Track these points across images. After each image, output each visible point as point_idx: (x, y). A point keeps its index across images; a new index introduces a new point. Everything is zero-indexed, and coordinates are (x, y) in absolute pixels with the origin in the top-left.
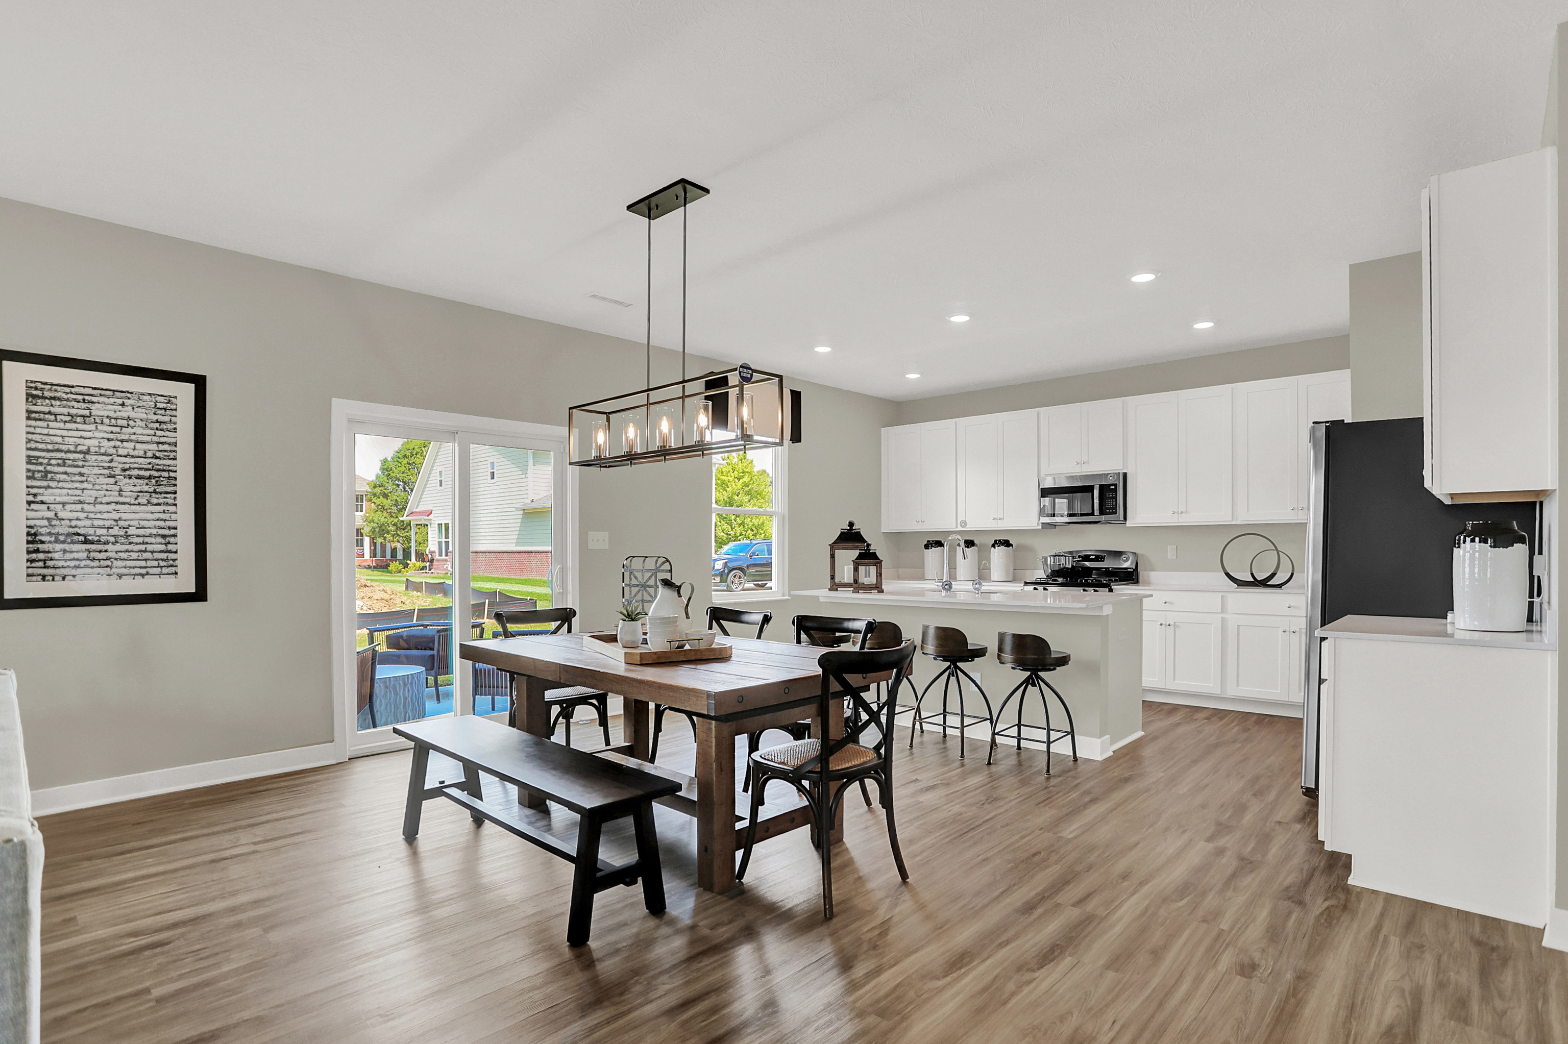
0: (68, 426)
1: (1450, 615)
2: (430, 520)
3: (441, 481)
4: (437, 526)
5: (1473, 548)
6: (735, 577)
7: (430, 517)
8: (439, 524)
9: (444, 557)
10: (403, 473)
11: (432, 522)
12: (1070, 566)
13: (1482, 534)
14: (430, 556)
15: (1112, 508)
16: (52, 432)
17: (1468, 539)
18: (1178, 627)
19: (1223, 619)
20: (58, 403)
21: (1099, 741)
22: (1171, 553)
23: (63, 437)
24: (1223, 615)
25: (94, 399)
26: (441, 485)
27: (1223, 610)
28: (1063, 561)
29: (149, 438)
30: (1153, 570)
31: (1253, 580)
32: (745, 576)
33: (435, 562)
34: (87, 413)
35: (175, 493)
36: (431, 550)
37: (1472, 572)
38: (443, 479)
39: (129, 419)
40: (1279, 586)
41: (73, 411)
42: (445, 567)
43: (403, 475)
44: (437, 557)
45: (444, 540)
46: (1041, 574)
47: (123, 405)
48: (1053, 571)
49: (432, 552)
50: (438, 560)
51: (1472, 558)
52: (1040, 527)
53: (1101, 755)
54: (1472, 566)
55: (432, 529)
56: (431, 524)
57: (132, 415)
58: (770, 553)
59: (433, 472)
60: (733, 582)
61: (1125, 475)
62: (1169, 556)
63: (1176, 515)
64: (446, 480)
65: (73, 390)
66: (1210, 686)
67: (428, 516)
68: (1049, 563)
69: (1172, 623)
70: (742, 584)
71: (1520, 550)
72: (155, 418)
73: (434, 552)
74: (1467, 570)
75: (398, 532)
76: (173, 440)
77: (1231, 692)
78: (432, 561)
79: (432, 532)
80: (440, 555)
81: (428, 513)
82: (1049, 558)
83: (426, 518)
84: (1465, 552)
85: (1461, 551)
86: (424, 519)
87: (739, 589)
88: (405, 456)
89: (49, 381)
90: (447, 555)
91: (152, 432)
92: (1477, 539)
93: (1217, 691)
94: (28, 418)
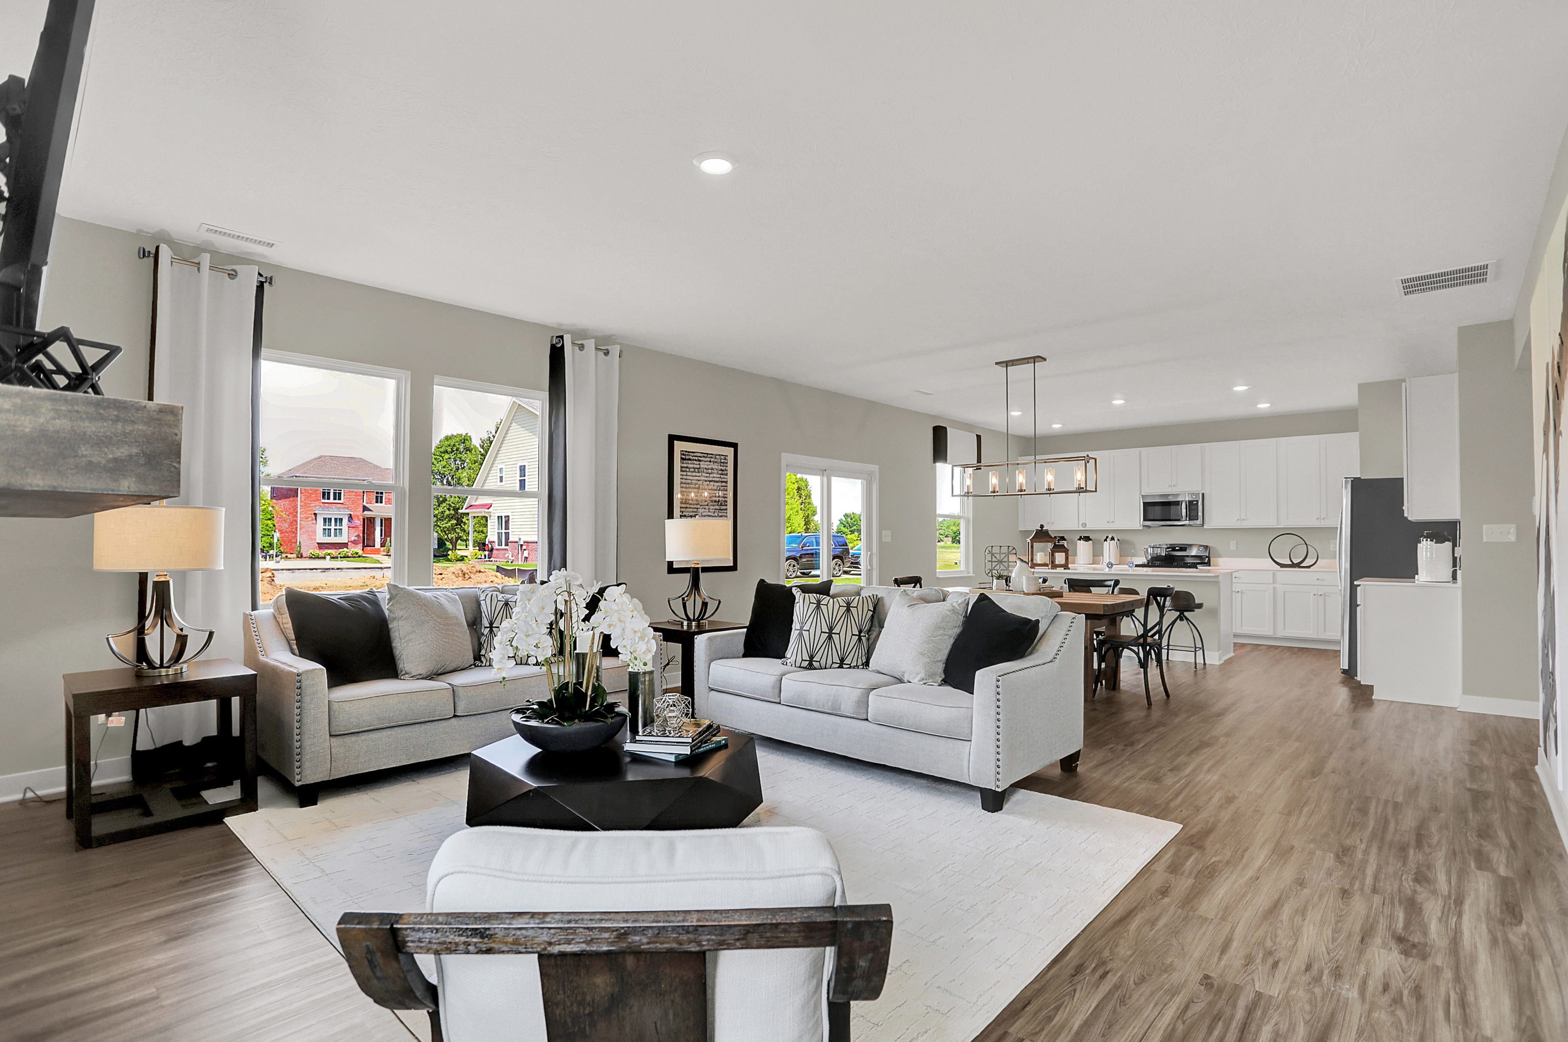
0: (694, 474)
1: (1416, 576)
2: (491, 512)
3: (501, 478)
4: (496, 518)
5: (1427, 543)
6: (790, 565)
7: (490, 510)
8: (498, 517)
9: (503, 547)
10: (444, 467)
11: (492, 514)
12: (1164, 555)
13: (1430, 537)
14: (490, 546)
15: (1195, 516)
16: (688, 477)
17: (1425, 539)
18: (1244, 593)
19: (1274, 587)
20: (690, 462)
21: (1218, 653)
22: (1233, 546)
23: (691, 480)
24: (1274, 585)
25: (701, 459)
26: (501, 481)
27: (1274, 583)
28: (1159, 551)
29: (718, 479)
30: (1220, 557)
31: (1291, 563)
32: (798, 564)
33: (494, 552)
34: (698, 466)
35: (726, 510)
36: (491, 540)
37: (1426, 555)
38: (503, 475)
39: (712, 469)
40: (1309, 567)
41: (695, 466)
42: (506, 556)
43: (444, 469)
44: (496, 546)
45: (504, 531)
46: (1143, 560)
47: (710, 461)
48: (1152, 558)
49: (491, 542)
50: (498, 550)
51: (1426, 548)
52: (1141, 528)
53: (1219, 661)
54: (1426, 552)
55: (492, 521)
56: (490, 516)
57: (714, 467)
58: (818, 544)
59: (493, 468)
60: (788, 570)
61: (1203, 494)
62: (1231, 548)
63: (1239, 521)
64: (507, 476)
65: (695, 454)
66: (1267, 631)
67: (488, 509)
68: (1149, 552)
69: (1240, 591)
70: (796, 572)
71: (1448, 545)
72: (720, 468)
73: (494, 542)
74: (1424, 553)
75: (439, 523)
76: (726, 480)
77: (1280, 634)
78: (492, 550)
79: (492, 524)
80: (500, 544)
81: (488, 507)
82: (1149, 549)
83: (487, 510)
84: (1423, 545)
85: (1421, 545)
86: (485, 512)
87: (793, 576)
88: (446, 452)
89: (688, 450)
90: (507, 545)
91: (719, 476)
92: (1429, 540)
93: (1270, 633)
94: (681, 471)
